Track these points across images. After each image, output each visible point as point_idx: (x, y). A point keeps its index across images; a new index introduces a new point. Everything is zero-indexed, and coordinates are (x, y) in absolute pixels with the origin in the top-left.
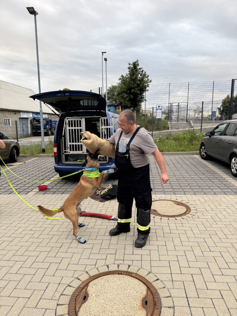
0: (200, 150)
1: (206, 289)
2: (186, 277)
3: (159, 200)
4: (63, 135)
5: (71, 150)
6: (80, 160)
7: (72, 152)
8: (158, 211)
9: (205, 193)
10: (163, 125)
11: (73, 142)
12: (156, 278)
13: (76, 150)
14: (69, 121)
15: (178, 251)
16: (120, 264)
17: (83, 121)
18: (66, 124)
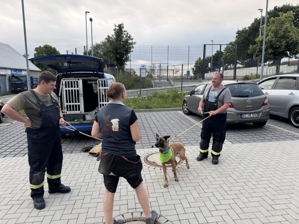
0: (183, 107)
1: (207, 222)
2: (190, 215)
3: (156, 153)
4: (60, 95)
5: (68, 110)
6: (77, 119)
7: (69, 112)
8: (157, 163)
9: (192, 144)
10: (147, 84)
11: (70, 102)
12: (166, 220)
13: (73, 110)
14: (66, 82)
15: (180, 196)
16: (134, 212)
17: (80, 82)
18: (62, 85)
